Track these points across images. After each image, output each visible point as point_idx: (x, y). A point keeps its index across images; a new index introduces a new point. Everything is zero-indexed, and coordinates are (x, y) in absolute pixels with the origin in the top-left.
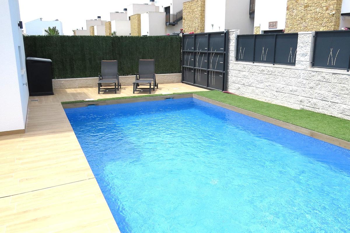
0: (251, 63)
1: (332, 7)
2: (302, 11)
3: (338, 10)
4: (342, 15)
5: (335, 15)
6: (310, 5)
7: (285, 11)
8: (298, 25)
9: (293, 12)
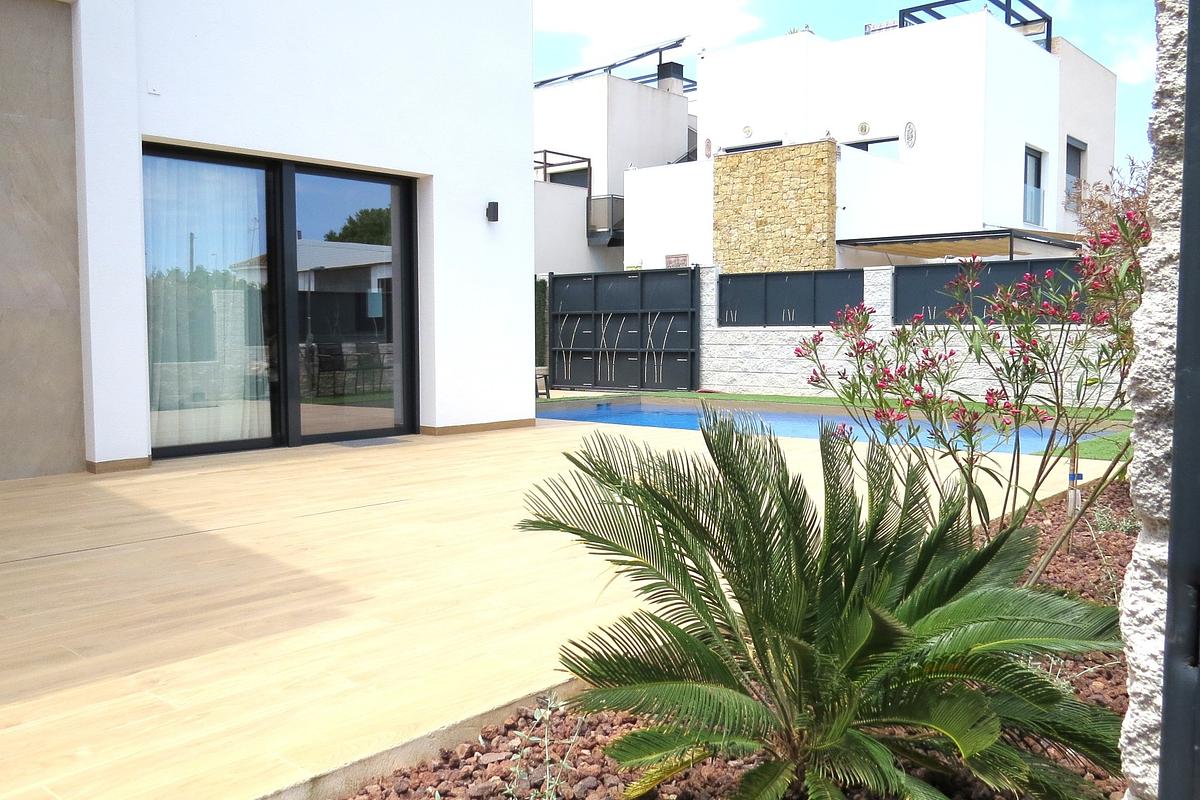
0: (761, 328)
1: (819, 226)
2: (753, 232)
3: (831, 232)
4: (838, 242)
5: (827, 244)
6: (769, 220)
7: (711, 233)
8: (744, 263)
9: (730, 235)
